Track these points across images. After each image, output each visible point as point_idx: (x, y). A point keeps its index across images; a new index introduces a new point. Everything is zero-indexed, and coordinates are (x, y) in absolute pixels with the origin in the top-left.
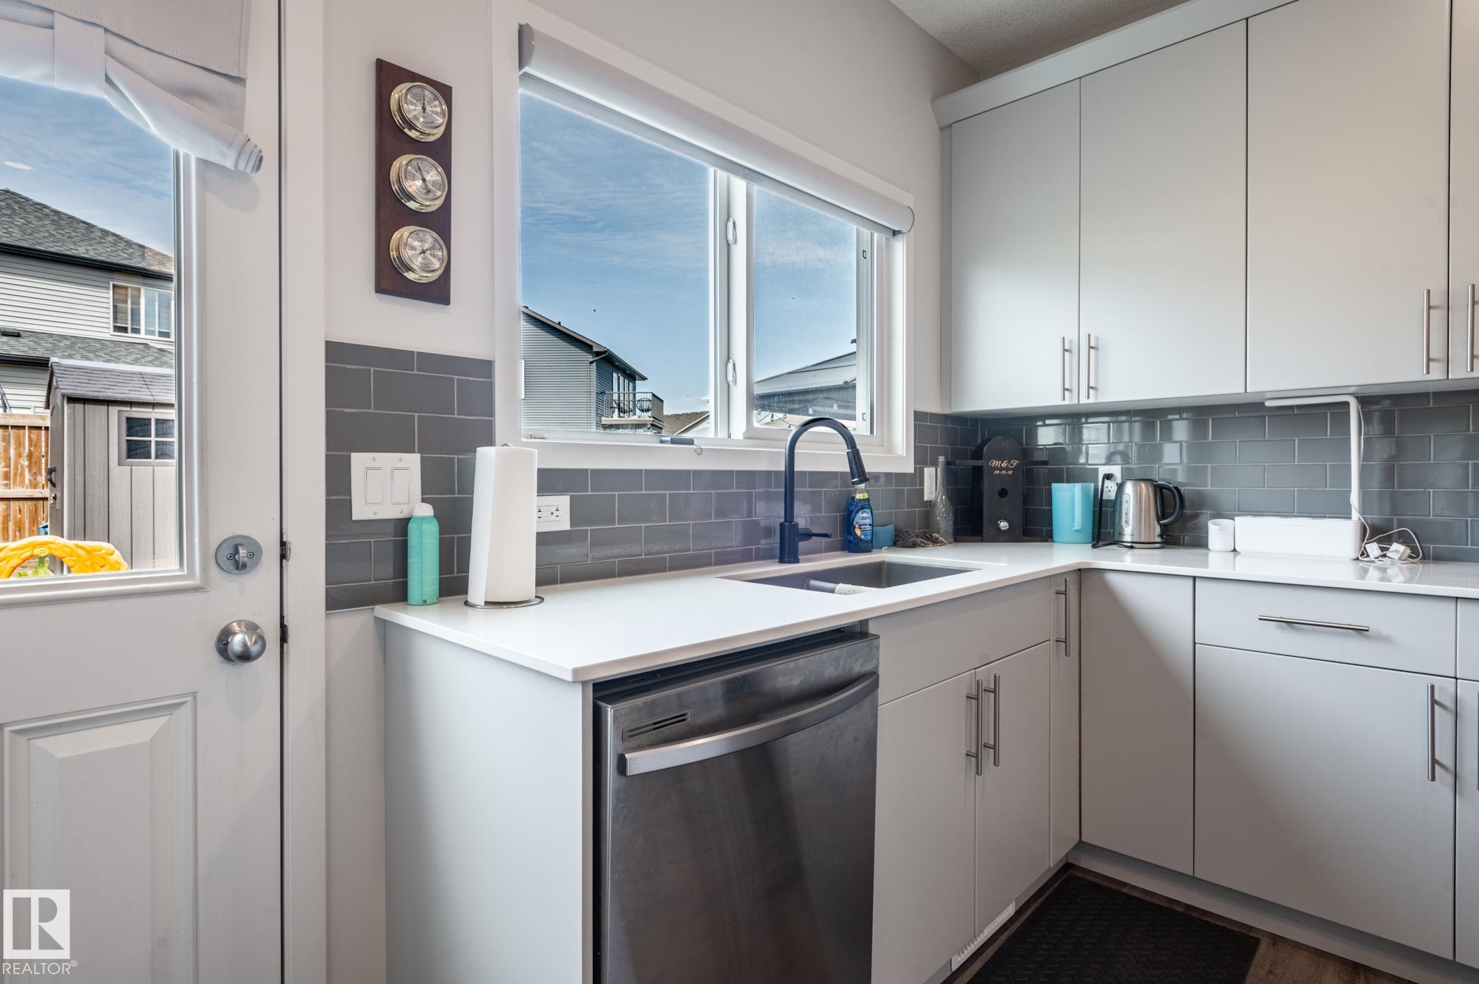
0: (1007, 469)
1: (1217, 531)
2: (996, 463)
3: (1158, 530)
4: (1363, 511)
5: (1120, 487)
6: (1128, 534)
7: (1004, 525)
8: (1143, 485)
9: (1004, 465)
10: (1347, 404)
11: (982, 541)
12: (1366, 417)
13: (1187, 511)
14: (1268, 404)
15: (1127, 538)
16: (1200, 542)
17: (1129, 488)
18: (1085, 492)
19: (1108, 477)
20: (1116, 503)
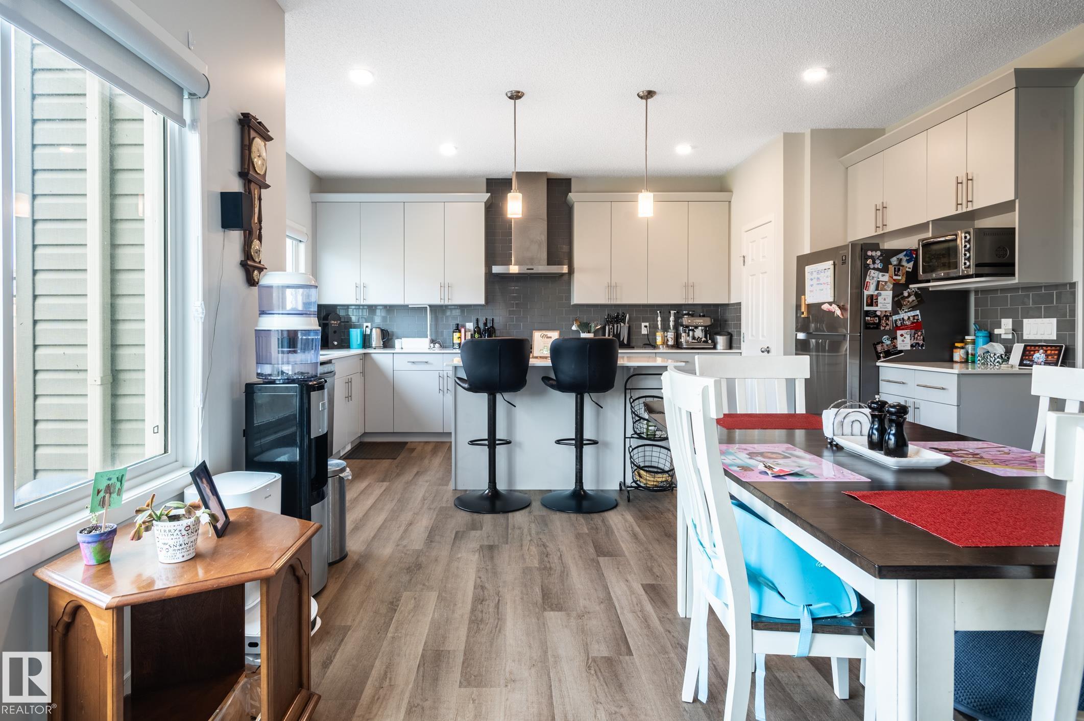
0: (336, 324)
1: (398, 343)
2: (333, 322)
3: (382, 343)
4: (431, 335)
5: (371, 330)
6: (374, 344)
7: (336, 343)
8: (378, 329)
9: (335, 322)
10: (427, 307)
11: (328, 349)
12: (431, 310)
13: (390, 337)
14: (410, 306)
15: (374, 346)
16: (393, 347)
17: (374, 330)
18: (361, 331)
19: (367, 327)
20: (370, 335)
